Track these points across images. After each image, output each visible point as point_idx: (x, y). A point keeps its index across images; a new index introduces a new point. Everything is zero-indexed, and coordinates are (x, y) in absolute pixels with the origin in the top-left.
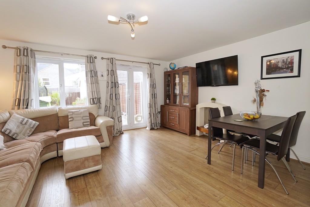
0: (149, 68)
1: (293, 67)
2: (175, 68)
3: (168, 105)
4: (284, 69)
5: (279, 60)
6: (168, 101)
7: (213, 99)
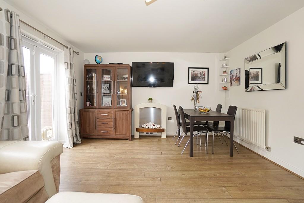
0: (69, 54)
1: (205, 78)
2: (101, 62)
3: (89, 108)
4: (201, 78)
5: (198, 72)
6: (88, 103)
7: (150, 99)
